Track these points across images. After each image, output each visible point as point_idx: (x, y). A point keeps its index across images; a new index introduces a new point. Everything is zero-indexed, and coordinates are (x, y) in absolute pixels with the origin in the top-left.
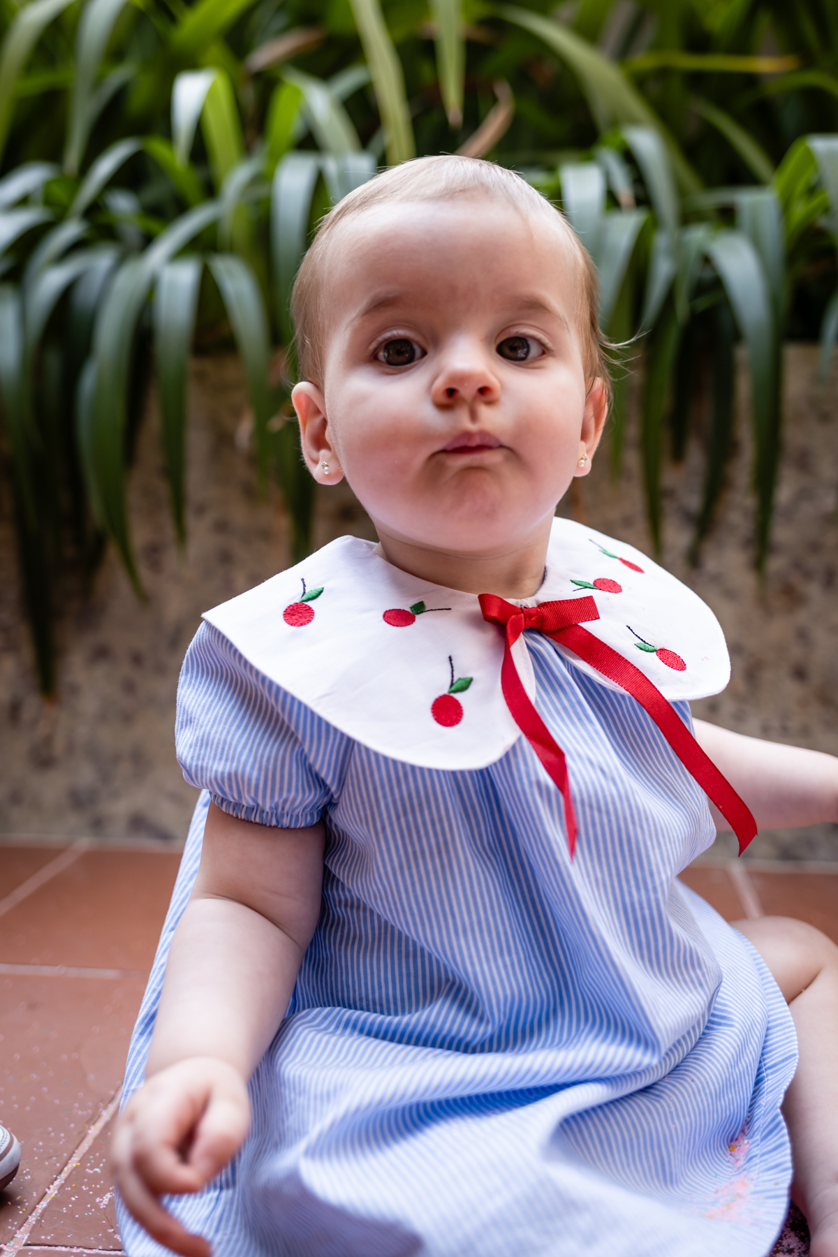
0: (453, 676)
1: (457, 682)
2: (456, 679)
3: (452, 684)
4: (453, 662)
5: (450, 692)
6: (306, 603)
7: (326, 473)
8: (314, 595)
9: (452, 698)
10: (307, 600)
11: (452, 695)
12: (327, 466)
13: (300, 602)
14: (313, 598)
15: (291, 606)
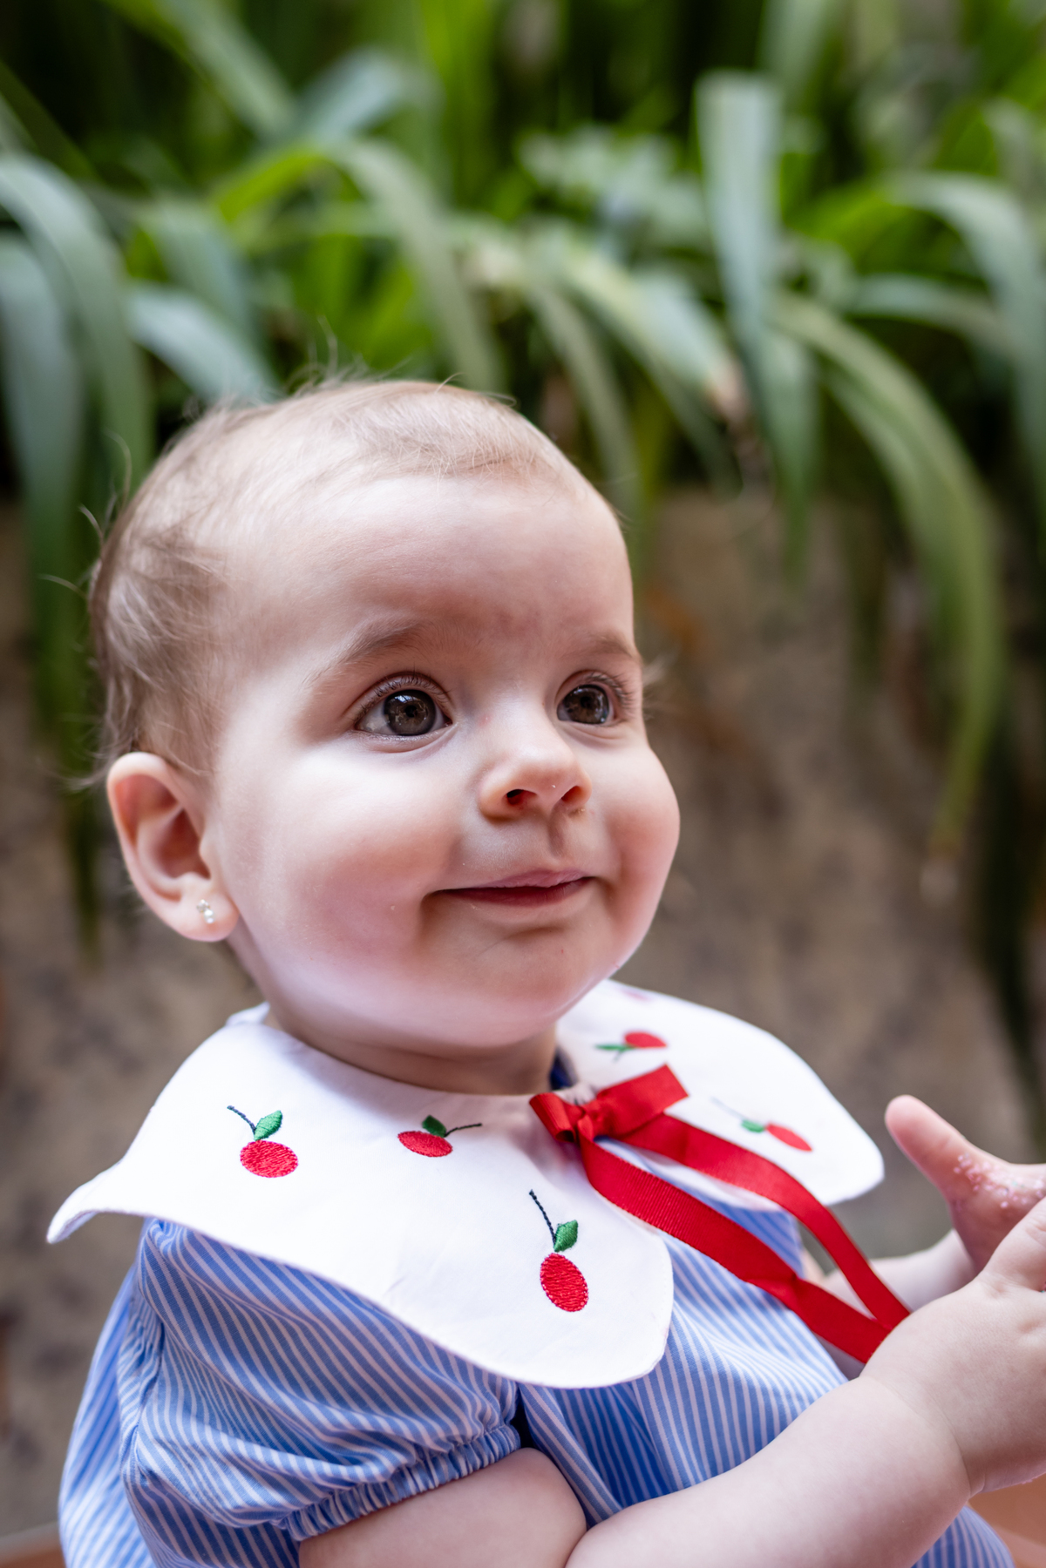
0: (549, 1224)
1: (558, 1230)
2: (554, 1226)
3: (555, 1238)
4: (538, 1199)
5: (557, 1251)
6: (267, 1140)
7: (210, 921)
8: (274, 1124)
9: (560, 1257)
10: (266, 1136)
11: (561, 1253)
12: (209, 907)
13: (258, 1141)
14: (275, 1129)
15: (245, 1149)
